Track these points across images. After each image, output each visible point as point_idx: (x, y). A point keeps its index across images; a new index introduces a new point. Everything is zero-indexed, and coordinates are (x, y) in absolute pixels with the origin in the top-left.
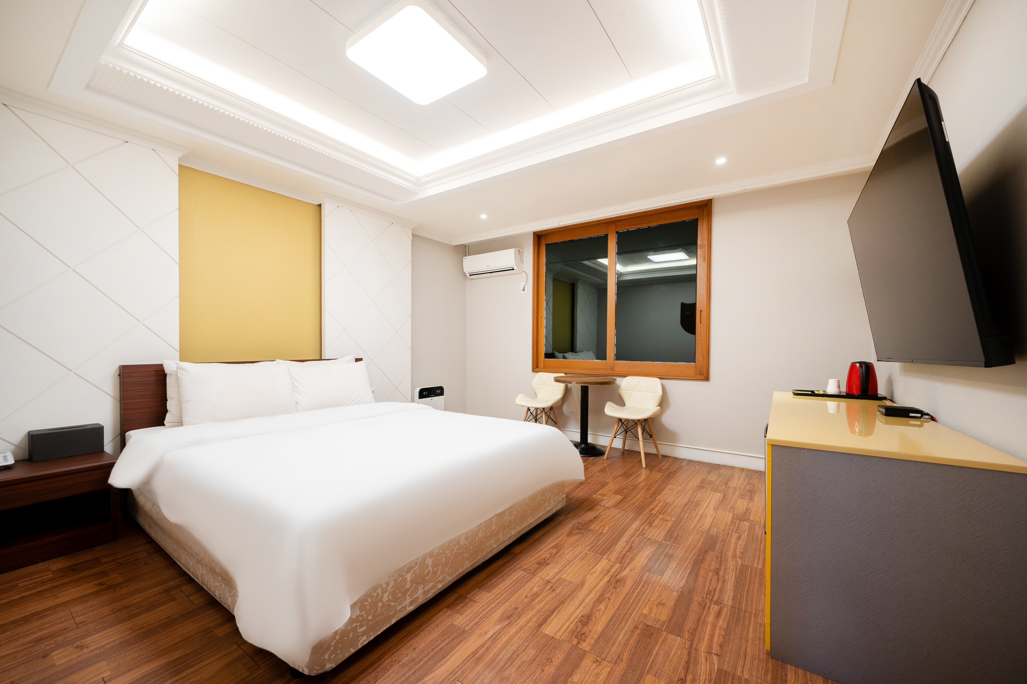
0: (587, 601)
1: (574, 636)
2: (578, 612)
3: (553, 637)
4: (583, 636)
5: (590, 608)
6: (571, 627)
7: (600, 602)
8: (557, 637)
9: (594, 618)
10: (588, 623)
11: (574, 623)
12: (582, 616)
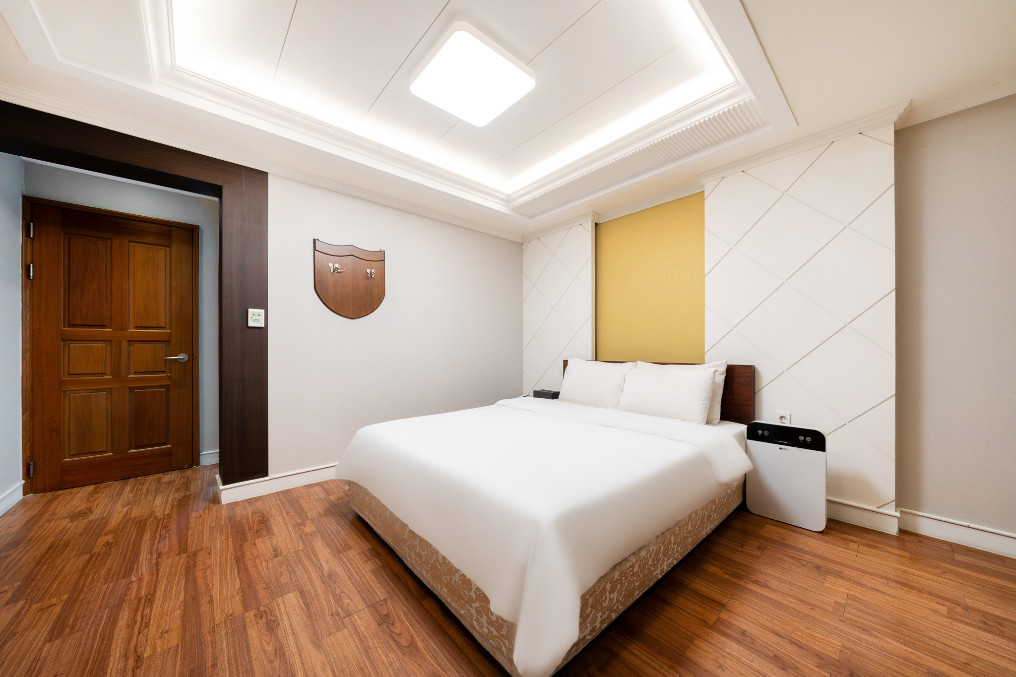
0: (291, 638)
1: (267, 610)
2: (287, 624)
3: (282, 596)
4: (260, 616)
5: (279, 637)
6: (278, 611)
7: (276, 650)
8: (280, 600)
9: (267, 633)
10: (267, 625)
11: (278, 615)
12: (278, 624)
